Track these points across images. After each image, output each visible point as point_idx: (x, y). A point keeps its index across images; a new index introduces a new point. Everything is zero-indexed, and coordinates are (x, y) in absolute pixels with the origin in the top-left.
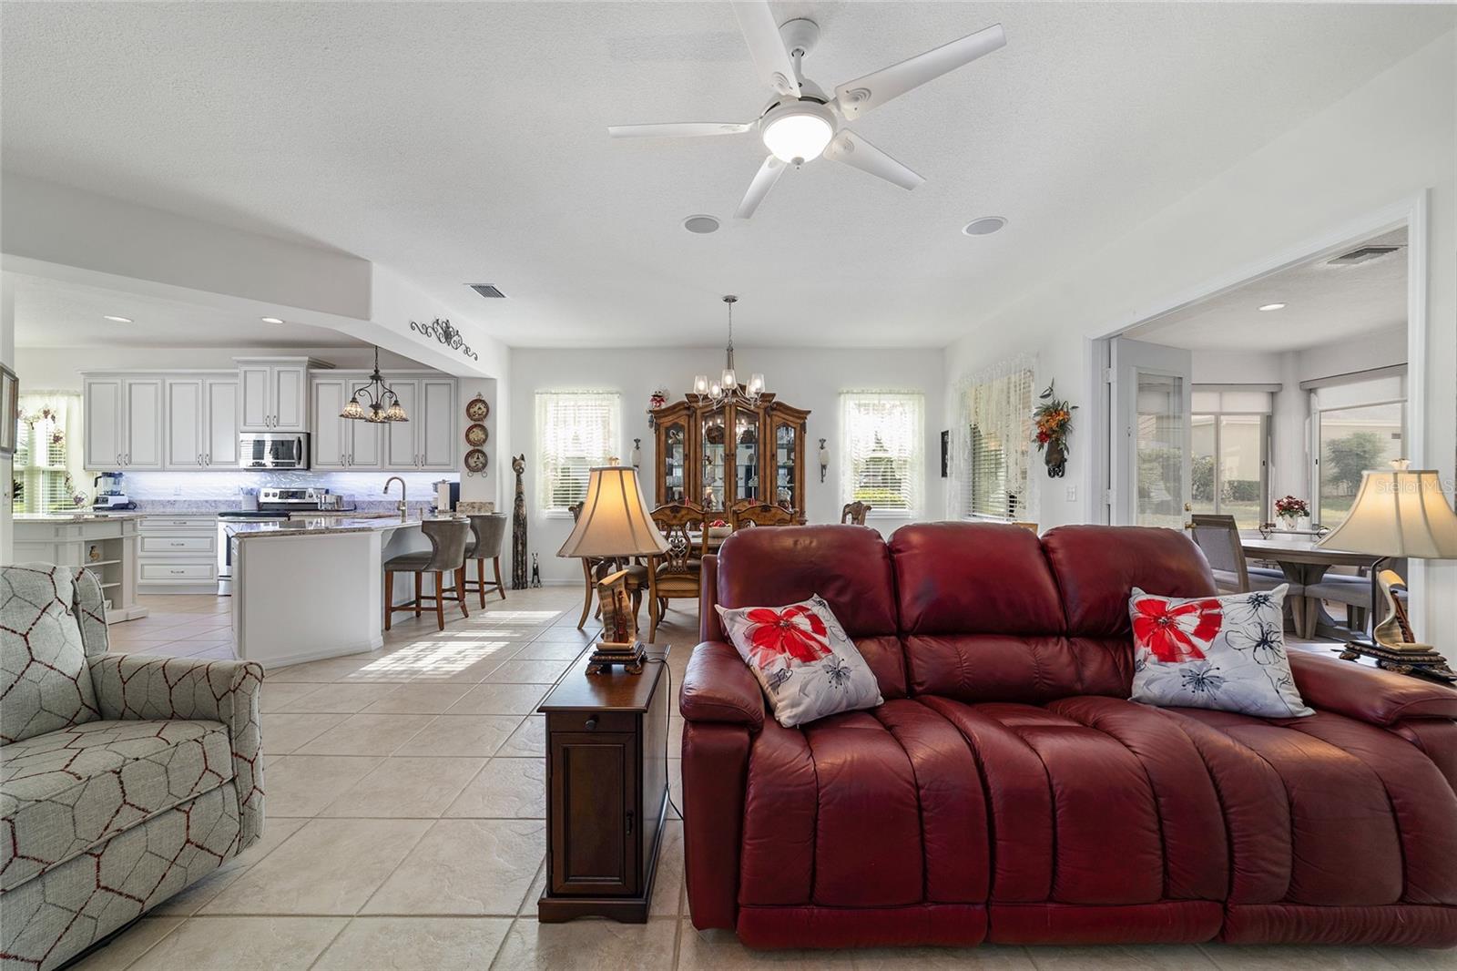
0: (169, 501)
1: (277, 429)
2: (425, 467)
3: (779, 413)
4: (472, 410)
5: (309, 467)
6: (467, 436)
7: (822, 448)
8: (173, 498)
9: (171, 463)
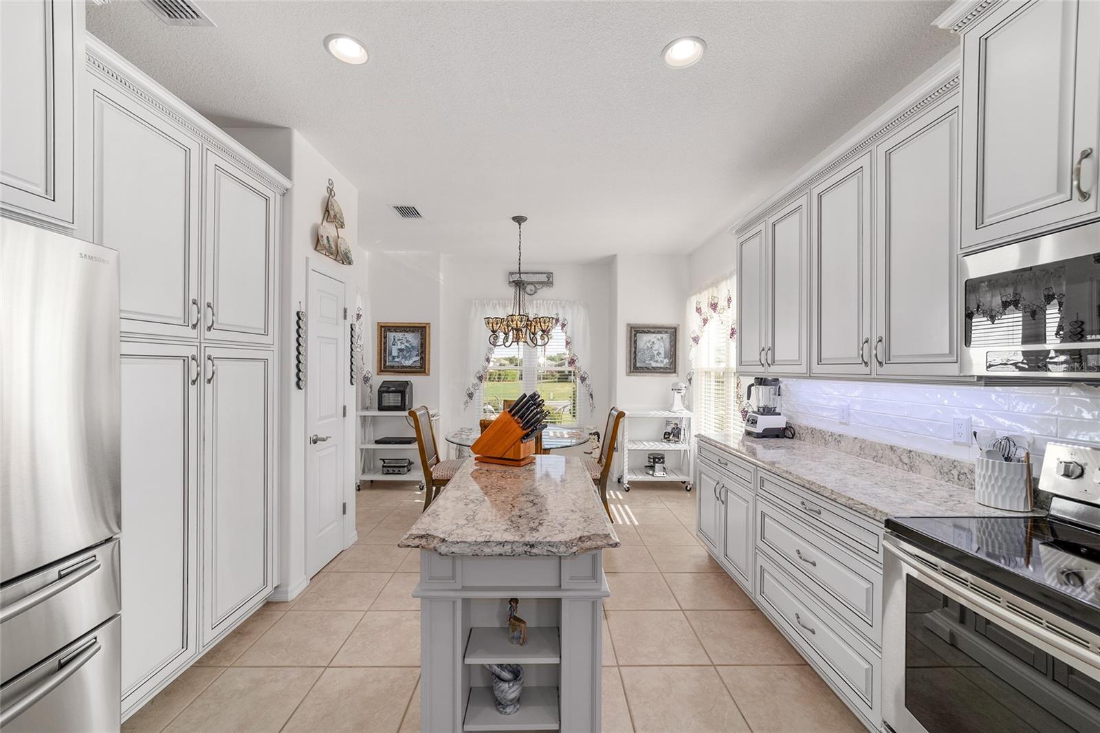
0: (832, 435)
8: (838, 430)
9: (819, 362)
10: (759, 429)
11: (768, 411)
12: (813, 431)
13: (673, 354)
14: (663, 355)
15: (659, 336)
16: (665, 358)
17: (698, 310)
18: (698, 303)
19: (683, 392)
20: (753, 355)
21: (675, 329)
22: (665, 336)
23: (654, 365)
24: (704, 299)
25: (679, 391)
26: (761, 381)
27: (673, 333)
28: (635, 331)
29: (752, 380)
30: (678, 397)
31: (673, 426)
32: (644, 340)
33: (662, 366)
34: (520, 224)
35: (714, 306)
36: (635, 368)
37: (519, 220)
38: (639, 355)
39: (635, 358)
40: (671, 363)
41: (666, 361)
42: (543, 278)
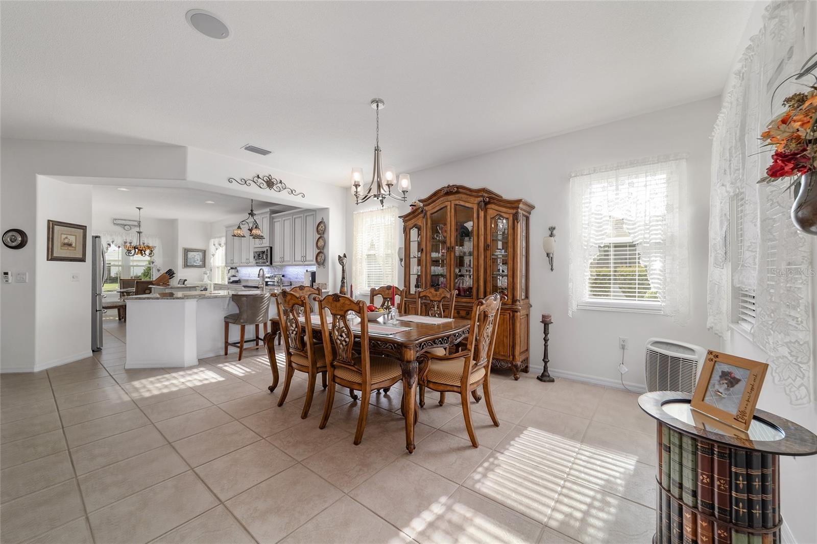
1: (263, 245)
2: (306, 263)
3: (493, 206)
4: (319, 228)
5: (271, 263)
6: (317, 243)
7: (551, 235)
9: (241, 263)
10: (231, 281)
11: (234, 276)
12: (244, 280)
13: (204, 260)
14: (199, 261)
15: (198, 253)
16: (201, 261)
17: (214, 245)
18: (214, 242)
19: (208, 275)
20: (229, 261)
21: (205, 251)
22: (200, 253)
23: (195, 264)
24: (216, 241)
25: (206, 274)
26: (232, 268)
27: (204, 252)
28: (186, 251)
29: (229, 268)
30: (206, 276)
31: (204, 288)
32: (191, 255)
33: (199, 264)
34: (140, 210)
35: (220, 245)
36: (186, 265)
37: (139, 209)
38: (188, 260)
39: (187, 261)
40: (203, 264)
41: (201, 263)
42: (136, 223)
